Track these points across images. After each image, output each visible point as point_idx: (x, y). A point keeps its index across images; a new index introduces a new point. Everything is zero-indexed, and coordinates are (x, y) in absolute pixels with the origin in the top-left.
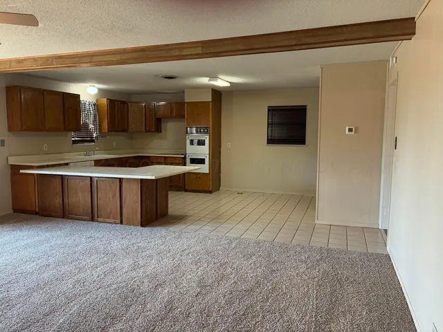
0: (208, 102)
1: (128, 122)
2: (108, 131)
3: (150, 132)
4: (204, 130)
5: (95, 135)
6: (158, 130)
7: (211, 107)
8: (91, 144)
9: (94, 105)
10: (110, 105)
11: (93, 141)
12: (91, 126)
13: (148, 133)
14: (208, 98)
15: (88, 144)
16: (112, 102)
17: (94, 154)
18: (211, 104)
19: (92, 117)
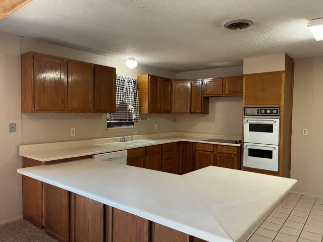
0: (280, 73)
1: (171, 102)
2: (149, 112)
3: (196, 113)
4: (272, 111)
5: (134, 117)
6: (205, 111)
7: (283, 79)
8: (130, 127)
9: (135, 82)
10: (151, 82)
11: (132, 124)
12: (130, 107)
13: (194, 115)
14: (281, 66)
15: (126, 127)
16: (154, 79)
17: (132, 140)
18: (284, 75)
19: (131, 97)
